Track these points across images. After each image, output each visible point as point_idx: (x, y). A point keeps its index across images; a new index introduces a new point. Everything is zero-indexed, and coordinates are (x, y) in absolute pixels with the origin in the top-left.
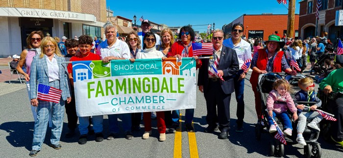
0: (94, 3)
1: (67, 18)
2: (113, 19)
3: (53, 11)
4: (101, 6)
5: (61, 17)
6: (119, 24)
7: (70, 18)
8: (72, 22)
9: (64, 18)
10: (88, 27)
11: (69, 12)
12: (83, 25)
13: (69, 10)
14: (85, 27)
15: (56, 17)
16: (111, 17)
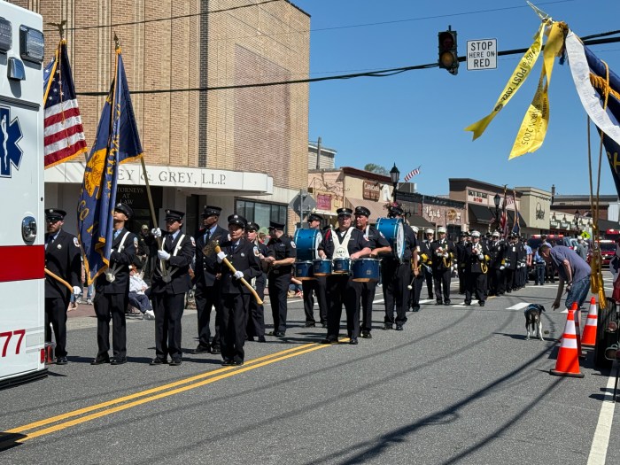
0: (272, 135)
1: (198, 186)
2: (331, 178)
3: (165, 169)
4: (293, 142)
5: (184, 183)
6: (348, 195)
7: (204, 186)
8: (208, 194)
9: (192, 185)
10: (249, 205)
11: (204, 171)
12: (237, 199)
13: (203, 163)
14: (240, 205)
15: (172, 184)
16: (323, 172)
